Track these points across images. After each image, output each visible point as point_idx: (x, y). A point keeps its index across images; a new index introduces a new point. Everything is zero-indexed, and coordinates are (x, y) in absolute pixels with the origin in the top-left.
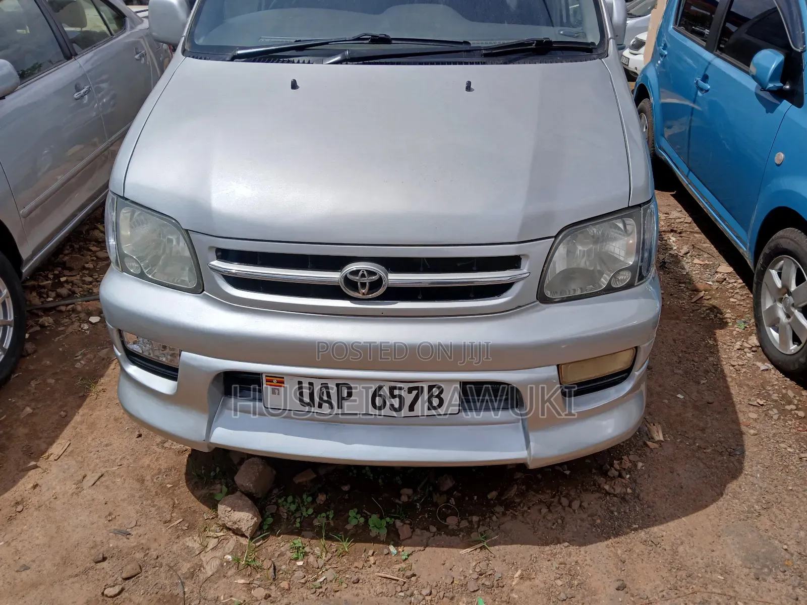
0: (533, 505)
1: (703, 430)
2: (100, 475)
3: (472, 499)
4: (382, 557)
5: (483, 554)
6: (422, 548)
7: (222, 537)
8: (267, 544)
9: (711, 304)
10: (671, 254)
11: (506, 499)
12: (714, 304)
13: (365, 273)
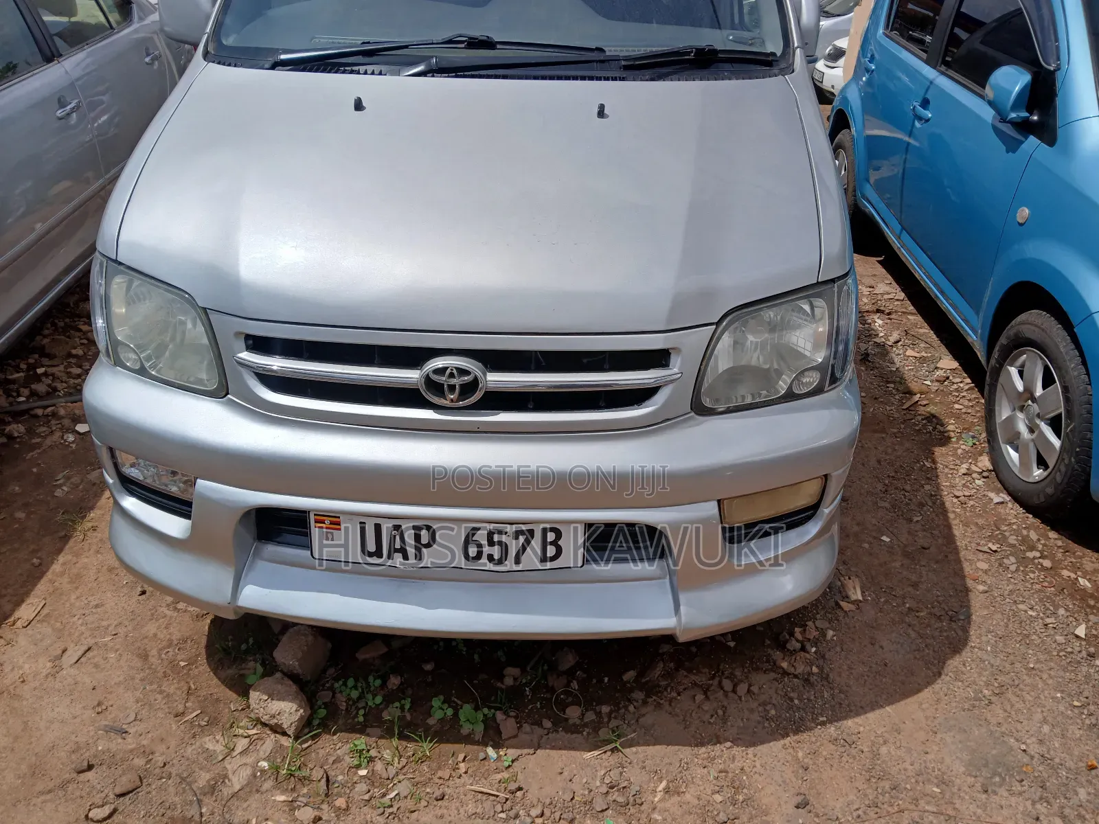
0: (685, 689)
1: (915, 585)
2: (86, 648)
3: (601, 681)
4: (476, 763)
5: (613, 759)
6: (532, 751)
7: (255, 737)
8: (317, 746)
9: (928, 412)
10: (877, 343)
11: (649, 681)
12: (933, 412)
13: (455, 371)
